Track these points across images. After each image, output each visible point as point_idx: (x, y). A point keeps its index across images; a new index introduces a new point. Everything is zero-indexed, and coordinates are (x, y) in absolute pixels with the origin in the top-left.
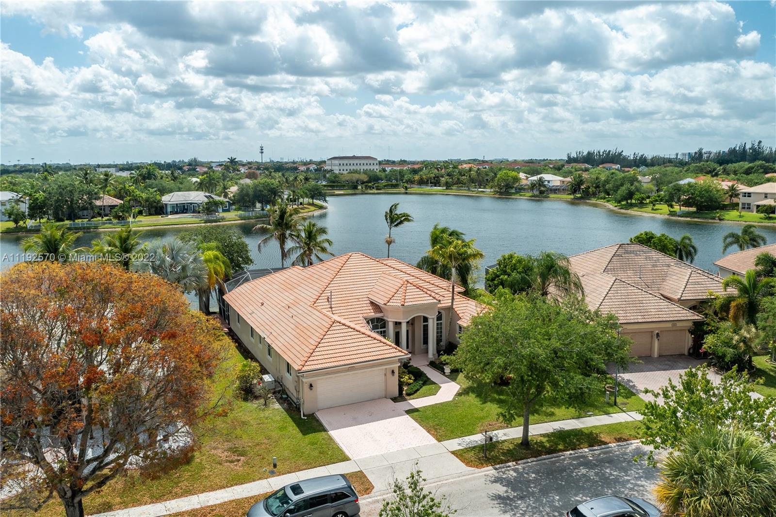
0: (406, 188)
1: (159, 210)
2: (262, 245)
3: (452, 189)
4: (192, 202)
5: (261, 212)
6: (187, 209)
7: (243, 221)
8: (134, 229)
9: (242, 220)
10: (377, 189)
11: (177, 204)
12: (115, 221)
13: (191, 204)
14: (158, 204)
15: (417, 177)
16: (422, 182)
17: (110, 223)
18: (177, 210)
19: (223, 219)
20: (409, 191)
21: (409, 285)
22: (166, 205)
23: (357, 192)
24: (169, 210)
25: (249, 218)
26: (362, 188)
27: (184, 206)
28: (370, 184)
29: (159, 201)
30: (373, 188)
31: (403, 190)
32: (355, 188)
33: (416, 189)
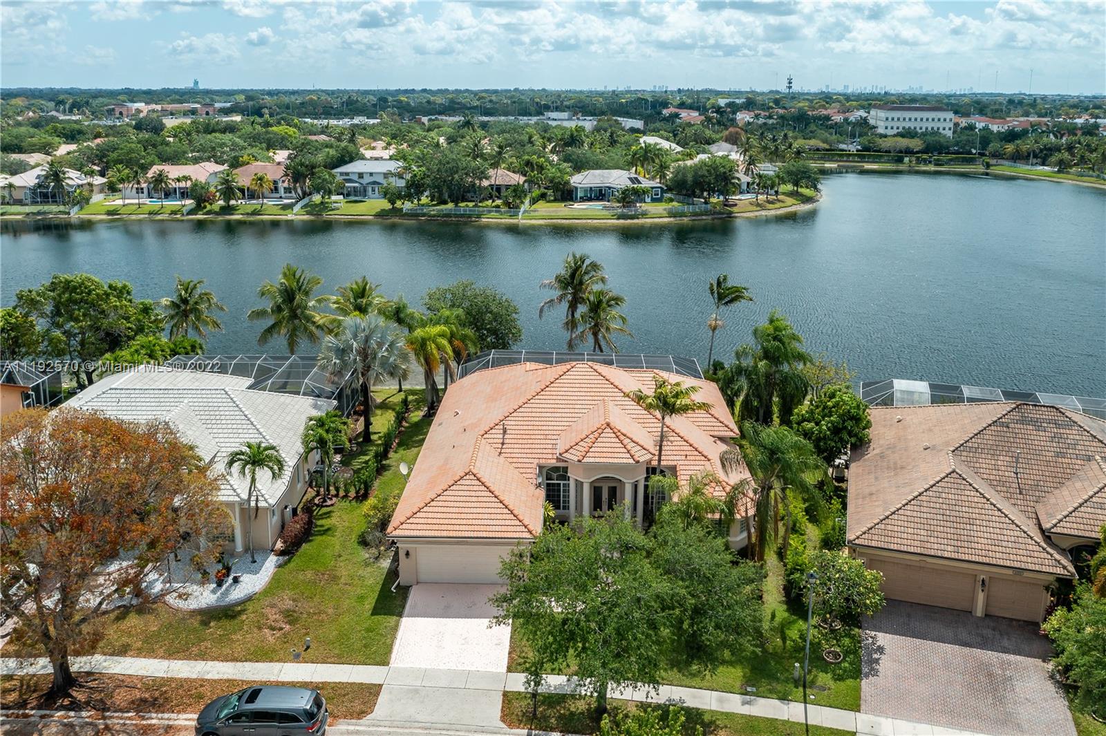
0: (988, 166)
1: (566, 194)
2: (546, 308)
3: (1068, 173)
4: (612, 186)
5: (704, 205)
6: (605, 195)
7: (672, 219)
8: (524, 221)
9: (670, 217)
10: (936, 165)
11: (591, 188)
12: (504, 209)
13: (610, 188)
14: (564, 186)
15: (1010, 148)
16: (1017, 157)
17: (496, 212)
18: (591, 195)
19: (644, 214)
20: (993, 170)
21: (608, 430)
22: (576, 188)
23: (901, 167)
24: (580, 194)
25: (682, 215)
26: (910, 161)
27: (601, 191)
28: (925, 156)
29: (568, 183)
30: (930, 162)
31: (981, 169)
32: (900, 160)
33: (1005, 168)
